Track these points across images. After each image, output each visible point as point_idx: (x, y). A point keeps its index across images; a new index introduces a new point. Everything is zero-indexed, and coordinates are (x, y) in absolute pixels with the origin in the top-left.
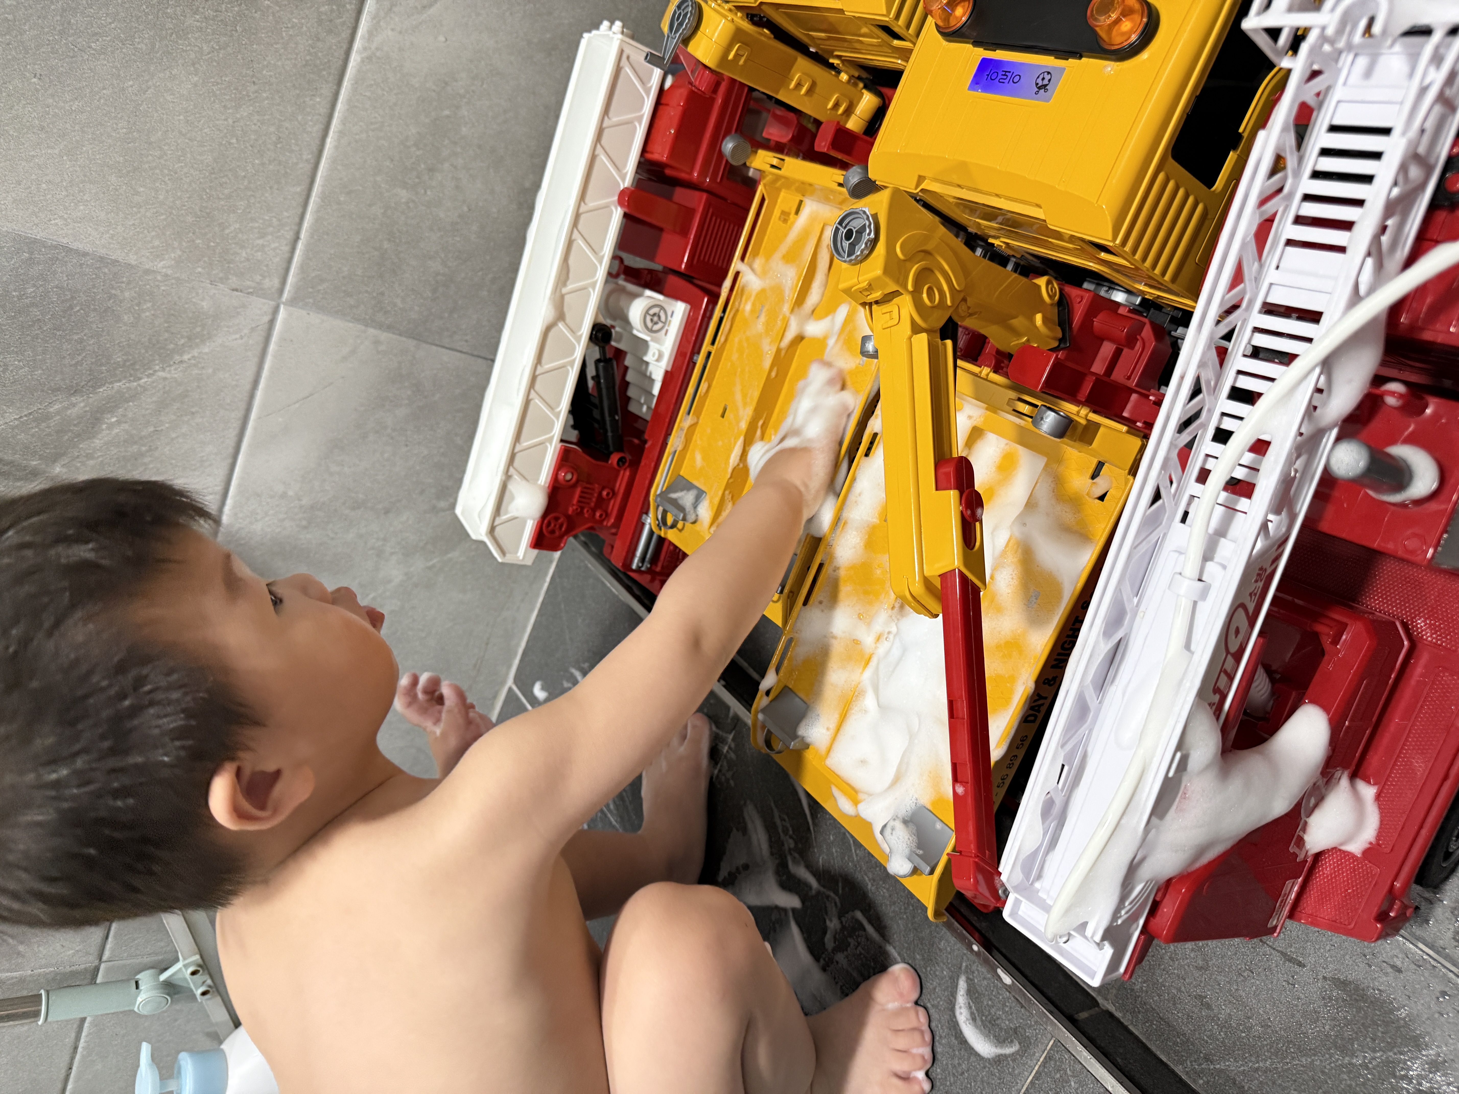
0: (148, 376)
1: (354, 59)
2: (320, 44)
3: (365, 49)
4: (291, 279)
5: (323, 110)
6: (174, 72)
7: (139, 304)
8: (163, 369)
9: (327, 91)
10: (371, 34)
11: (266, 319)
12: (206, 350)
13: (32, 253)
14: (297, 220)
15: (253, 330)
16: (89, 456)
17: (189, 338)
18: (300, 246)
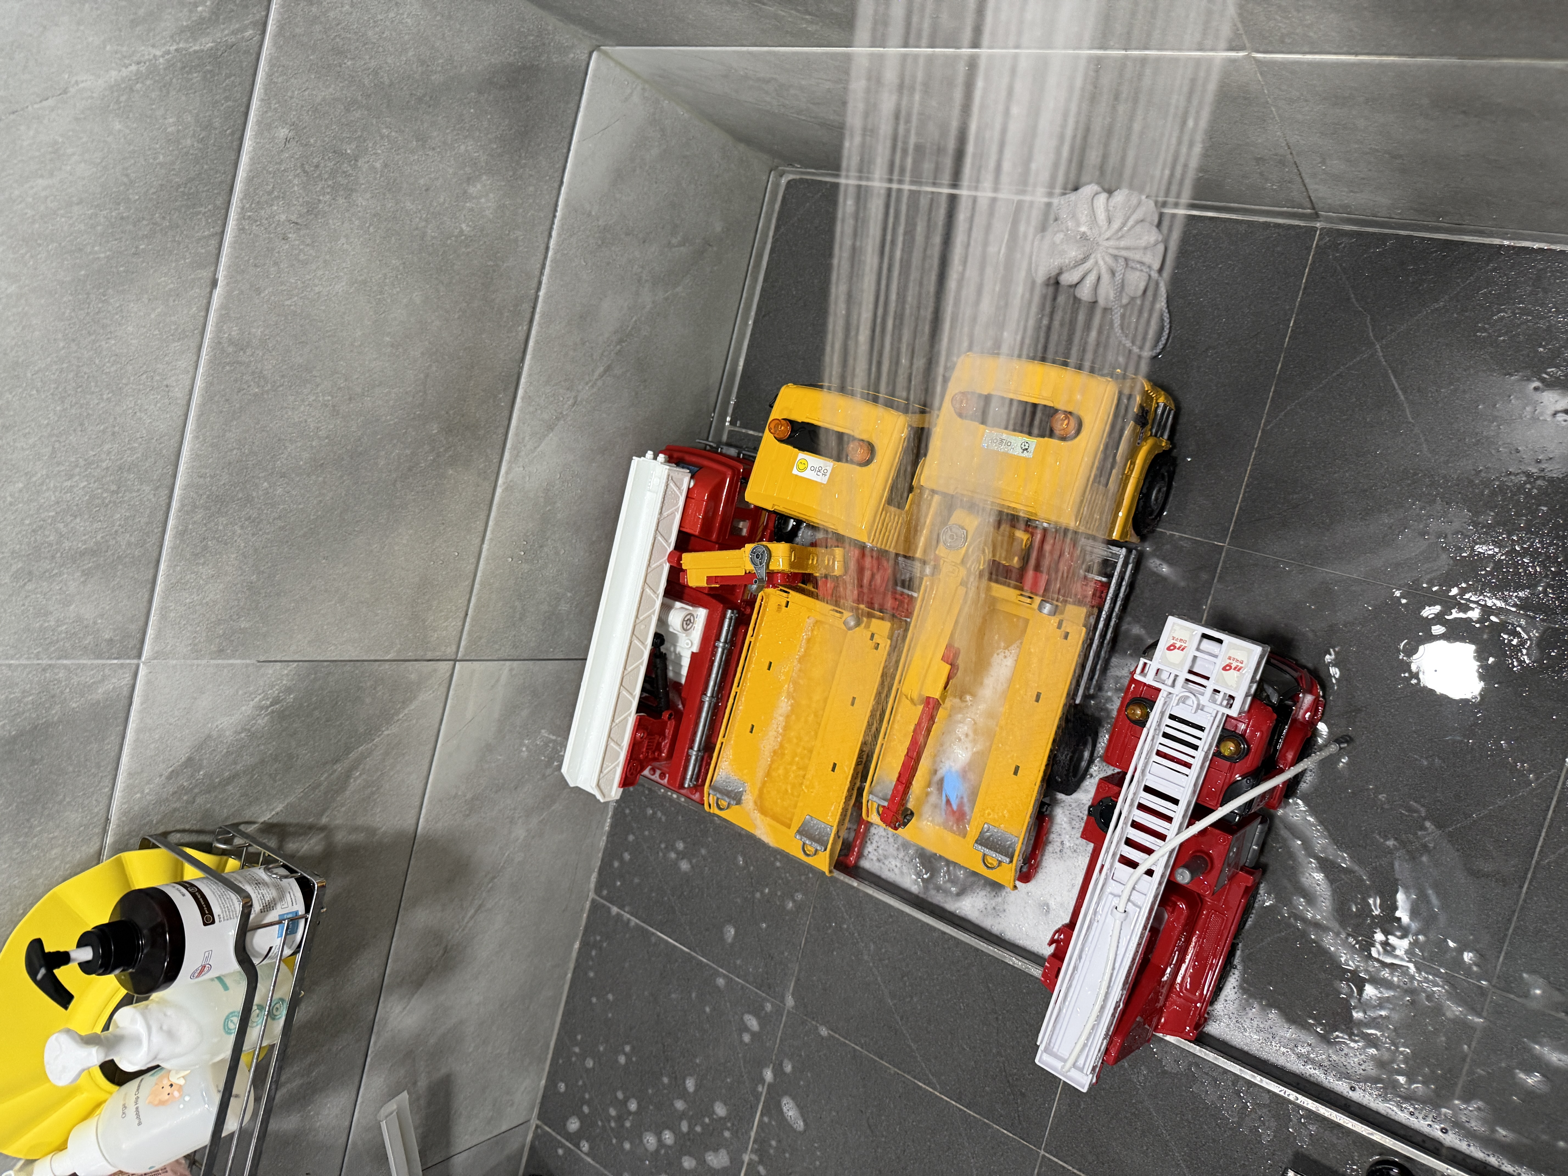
0: (379, 737)
1: (499, 491)
2: (479, 488)
3: (504, 483)
4: (463, 643)
5: (482, 529)
6: (400, 531)
7: (375, 689)
8: (387, 729)
9: (483, 517)
10: (507, 473)
11: (448, 674)
12: (413, 707)
13: (316, 674)
14: (466, 603)
15: (440, 685)
16: (342, 805)
17: (403, 702)
18: (468, 620)
